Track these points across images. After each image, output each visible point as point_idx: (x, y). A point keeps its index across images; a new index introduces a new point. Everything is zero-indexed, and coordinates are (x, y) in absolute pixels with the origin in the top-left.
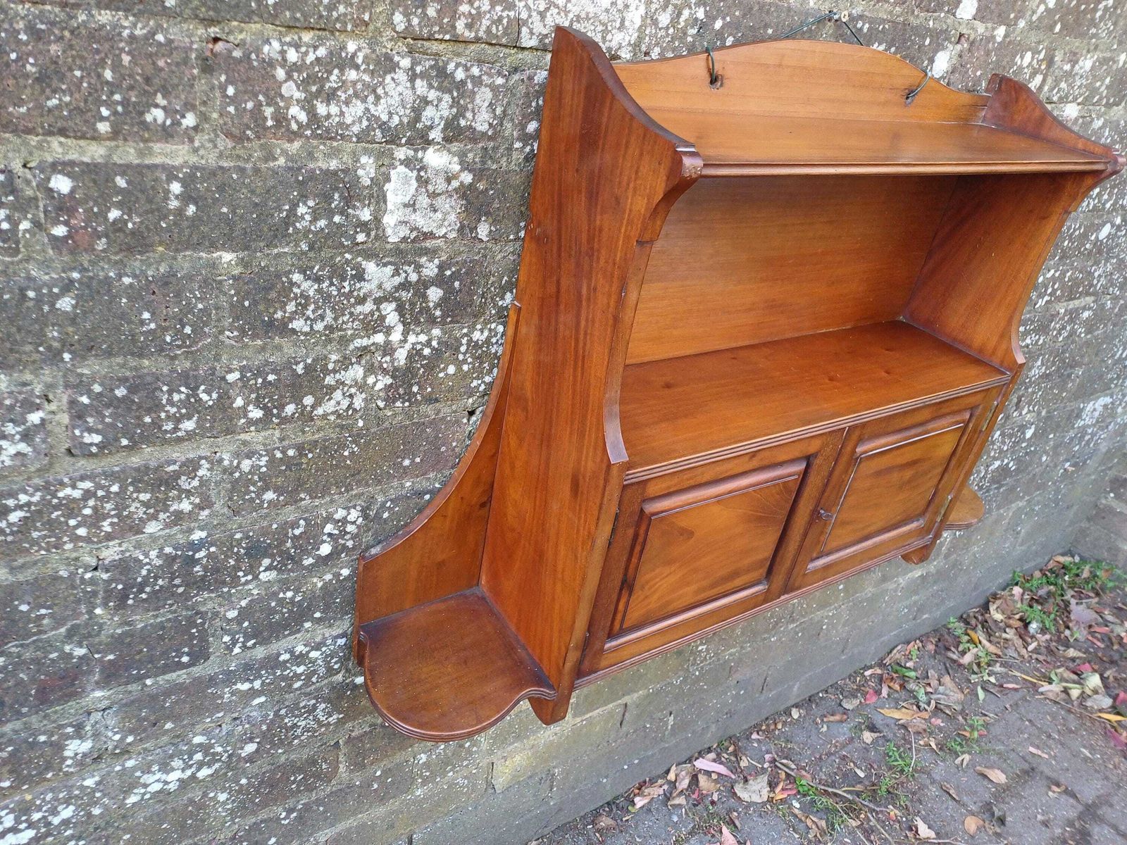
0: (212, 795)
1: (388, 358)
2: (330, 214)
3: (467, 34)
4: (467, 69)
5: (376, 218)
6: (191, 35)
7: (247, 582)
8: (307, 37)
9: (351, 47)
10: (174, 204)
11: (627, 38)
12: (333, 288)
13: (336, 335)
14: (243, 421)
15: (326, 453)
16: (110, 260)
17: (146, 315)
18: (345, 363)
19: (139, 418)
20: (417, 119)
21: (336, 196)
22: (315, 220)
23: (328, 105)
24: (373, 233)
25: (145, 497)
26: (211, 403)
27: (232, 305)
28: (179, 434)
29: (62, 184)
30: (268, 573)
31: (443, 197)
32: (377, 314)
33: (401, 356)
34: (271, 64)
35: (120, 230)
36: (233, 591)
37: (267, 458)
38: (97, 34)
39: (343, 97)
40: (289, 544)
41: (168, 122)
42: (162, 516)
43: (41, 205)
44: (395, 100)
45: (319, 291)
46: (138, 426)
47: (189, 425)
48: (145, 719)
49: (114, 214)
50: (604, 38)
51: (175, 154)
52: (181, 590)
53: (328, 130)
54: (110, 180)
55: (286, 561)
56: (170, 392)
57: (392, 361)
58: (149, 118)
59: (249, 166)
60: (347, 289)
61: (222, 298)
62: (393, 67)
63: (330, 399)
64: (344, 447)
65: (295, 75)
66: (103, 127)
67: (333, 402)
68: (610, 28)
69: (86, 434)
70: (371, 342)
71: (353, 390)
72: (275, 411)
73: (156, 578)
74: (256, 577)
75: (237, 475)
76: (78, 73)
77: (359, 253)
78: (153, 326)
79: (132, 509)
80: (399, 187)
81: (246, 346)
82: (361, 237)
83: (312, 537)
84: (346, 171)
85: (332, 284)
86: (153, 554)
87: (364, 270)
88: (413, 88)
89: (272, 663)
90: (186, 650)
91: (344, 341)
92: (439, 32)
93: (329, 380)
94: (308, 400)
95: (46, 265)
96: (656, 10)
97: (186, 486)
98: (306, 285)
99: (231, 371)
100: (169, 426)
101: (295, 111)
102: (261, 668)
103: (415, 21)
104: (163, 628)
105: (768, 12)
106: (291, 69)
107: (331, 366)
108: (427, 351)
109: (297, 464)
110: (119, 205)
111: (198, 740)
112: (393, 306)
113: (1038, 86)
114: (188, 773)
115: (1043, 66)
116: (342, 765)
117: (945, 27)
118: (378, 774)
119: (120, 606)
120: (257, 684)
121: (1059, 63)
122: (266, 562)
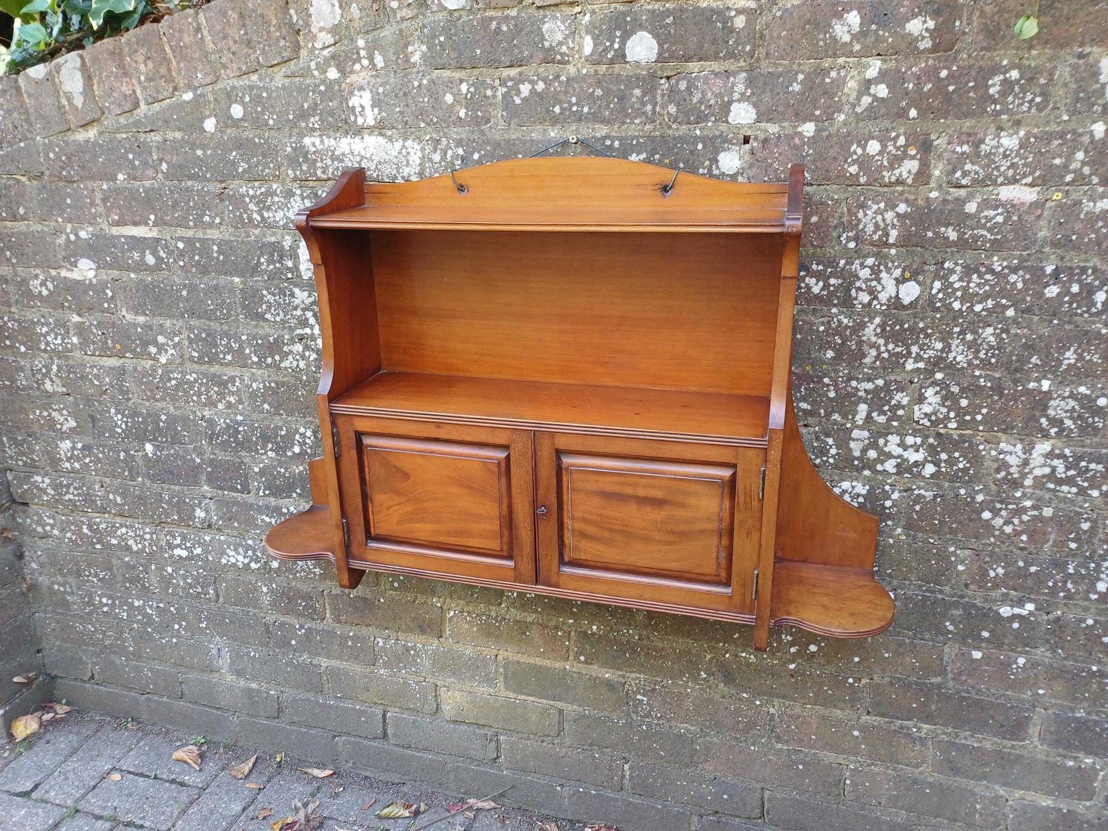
0: (259, 584)
1: (313, 343)
2: (274, 262)
3: (323, 176)
5: (295, 266)
6: (215, 187)
7: (262, 454)
8: (257, 184)
9: (275, 186)
10: (215, 255)
11: (413, 171)
12: (281, 300)
13: (287, 325)
14: (250, 361)
15: (290, 391)
16: (197, 277)
17: (210, 302)
18: (292, 341)
19: (211, 349)
21: (276, 254)
22: (268, 265)
23: (268, 213)
24: (295, 274)
25: (216, 389)
26: (236, 348)
27: (241, 303)
28: (226, 361)
29: (181, 245)
30: (271, 453)
32: (304, 317)
33: (320, 343)
34: (243, 196)
35: (199, 264)
36: (256, 456)
37: (262, 385)
38: (187, 189)
39: (274, 209)
40: (279, 439)
41: (211, 221)
42: (223, 401)
45: (275, 300)
46: (210, 353)
47: (229, 357)
48: (225, 514)
49: (197, 258)
50: (398, 172)
51: (213, 234)
52: (234, 445)
53: (270, 224)
54: (194, 244)
55: (280, 450)
56: (221, 339)
57: (316, 345)
58: (204, 220)
59: (240, 240)
60: (288, 302)
61: (237, 299)
62: (293, 194)
63: (287, 359)
64: (297, 389)
65: (253, 200)
66: (191, 224)
67: (288, 362)
68: (400, 166)
69: (193, 352)
70: (304, 332)
71: (298, 357)
72: (263, 360)
73: (223, 434)
74: (266, 453)
75: (251, 390)
76: (183, 204)
77: (290, 283)
78: (212, 307)
79: (212, 394)
80: (304, 252)
81: (248, 324)
82: (290, 275)
83: (289, 440)
84: (278, 242)
85: (280, 298)
86: (222, 420)
87: (294, 292)
89: (278, 511)
90: (239, 482)
91: (292, 329)
92: (309, 177)
93: (286, 349)
94: (277, 358)
95: (179, 276)
96: (429, 153)
97: (231, 389)
98: (269, 297)
99: (243, 335)
100: (222, 356)
101: (255, 215)
102: (273, 512)
103: (298, 173)
104: (228, 464)
105: (514, 145)
106: (252, 197)
107: (286, 341)
109: (276, 392)
110: (198, 254)
111: (250, 542)
112: (311, 313)
113: (914, 171)
114: (247, 561)
115: (912, 152)
116: (328, 612)
117: (718, 133)
118: (351, 634)
119: (210, 443)
120: (273, 521)
121: (944, 146)
122: (270, 445)
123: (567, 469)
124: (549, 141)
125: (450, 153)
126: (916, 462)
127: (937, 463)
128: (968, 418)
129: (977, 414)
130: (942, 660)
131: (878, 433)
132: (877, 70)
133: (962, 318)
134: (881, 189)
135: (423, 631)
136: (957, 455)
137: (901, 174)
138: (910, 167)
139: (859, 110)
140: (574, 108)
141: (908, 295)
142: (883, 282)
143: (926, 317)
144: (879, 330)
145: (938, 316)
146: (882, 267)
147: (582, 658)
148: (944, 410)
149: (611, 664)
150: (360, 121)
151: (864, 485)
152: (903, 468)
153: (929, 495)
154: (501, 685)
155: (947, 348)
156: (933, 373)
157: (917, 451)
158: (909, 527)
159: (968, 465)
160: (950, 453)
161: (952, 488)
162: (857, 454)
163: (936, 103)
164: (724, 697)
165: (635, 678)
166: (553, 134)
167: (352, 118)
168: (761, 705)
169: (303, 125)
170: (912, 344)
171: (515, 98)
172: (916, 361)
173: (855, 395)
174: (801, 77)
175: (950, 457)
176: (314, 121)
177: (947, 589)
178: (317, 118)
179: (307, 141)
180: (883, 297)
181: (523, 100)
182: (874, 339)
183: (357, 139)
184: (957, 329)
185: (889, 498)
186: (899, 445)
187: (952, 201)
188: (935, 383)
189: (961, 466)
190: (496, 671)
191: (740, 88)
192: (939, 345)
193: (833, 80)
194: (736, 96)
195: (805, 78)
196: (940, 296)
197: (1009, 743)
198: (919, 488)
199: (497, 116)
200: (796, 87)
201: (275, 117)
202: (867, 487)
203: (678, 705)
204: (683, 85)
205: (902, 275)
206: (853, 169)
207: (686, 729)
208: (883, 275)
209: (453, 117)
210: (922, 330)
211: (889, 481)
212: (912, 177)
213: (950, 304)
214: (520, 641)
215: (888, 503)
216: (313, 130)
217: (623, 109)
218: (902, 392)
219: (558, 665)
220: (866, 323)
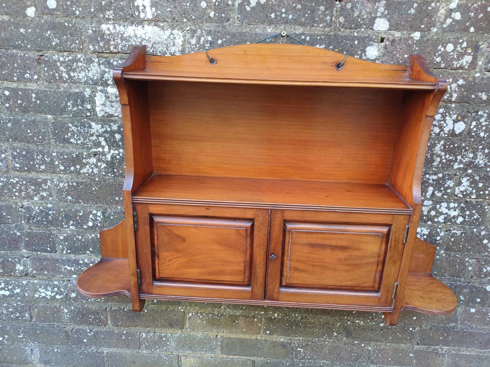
0: (62, 308)
1: (104, 157)
2: (77, 106)
3: (114, 50)
4: (117, 61)
5: (92, 108)
6: (34, 55)
7: (66, 228)
8: (66, 54)
9: (79, 56)
10: (34, 100)
11: (177, 49)
12: (82, 130)
13: (85, 146)
14: (58, 169)
15: (86, 187)
16: (19, 114)
17: (29, 131)
18: (89, 156)
19: (29, 162)
20: (103, 77)
21: (79, 100)
22: (73, 108)
23: (74, 73)
24: (92, 113)
25: (33, 188)
26: (48, 161)
27: (52, 132)
28: (40, 169)
29: (7, 93)
30: (72, 227)
31: (115, 103)
32: (98, 141)
33: (109, 157)
34: (56, 61)
35: (21, 106)
36: (62, 229)
37: (67, 184)
38: (12, 55)
39: (78, 70)
40: (78, 218)
41: (30, 77)
42: (38, 195)
43: (3, 98)
44: (95, 71)
45: (77, 130)
46: (29, 164)
47: (43, 167)
48: (38, 267)
49: (19, 102)
50: (167, 49)
51: (33, 86)
52: (45, 223)
53: (75, 80)
54: (18, 92)
55: (78, 224)
56: (37, 155)
57: (106, 158)
58: (25, 76)
59: (53, 90)
60: (86, 131)
61: (49, 129)
62: (93, 62)
63: (85, 168)
64: (92, 186)
65: (63, 64)
66: (15, 79)
67: (86, 169)
68: (169, 46)
69: (15, 164)
70: (98, 150)
71: (93, 166)
72: (68, 168)
73: (38, 216)
74: (68, 227)
75: (59, 187)
76: (9, 65)
77: (89, 119)
78: (31, 134)
79: (29, 191)
80: (99, 99)
81: (57, 145)
82: (88, 114)
83: (85, 218)
84: (81, 93)
85: (81, 128)
86: (37, 208)
87: (91, 125)
88: (100, 68)
89: (76, 262)
90: (49, 246)
91: (88, 149)
92: (105, 50)
93: (84, 161)
94: (78, 167)
95: (5, 114)
96: (188, 38)
97: (44, 187)
98: (73, 128)
99: (54, 152)
100: (37, 166)
101: (64, 74)
102: (73, 263)
103: (97, 47)
104: (41, 235)
105: (244, 36)
107: (84, 156)
108: (118, 157)
109: (77, 189)
110: (21, 99)
111: (56, 283)
112: (103, 138)
113: (469, 62)
114: (53, 294)
115: (469, 51)
116: (109, 320)
117: (367, 35)
118: (125, 332)
119: (28, 222)
120: (73, 269)
121: (485, 49)
122: (71, 222)
123: (289, 231)
124: (267, 35)
125: (202, 39)
126: (454, 216)
127: (464, 217)
128: (482, 193)
129: (486, 190)
130: (456, 314)
131: (437, 202)
132: (456, 4)
133: (484, 141)
134: (451, 71)
135: (171, 325)
136: (474, 212)
137: (462, 63)
138: (468, 59)
139: (445, 26)
140: (284, 15)
141: (459, 129)
142: (447, 122)
143: (466, 141)
144: (442, 148)
145: (472, 140)
146: (447, 114)
147: (268, 332)
148: (470, 189)
149: (285, 333)
150: (142, 15)
151: (427, 229)
152: (448, 219)
153: (459, 233)
154: (219, 352)
155: (475, 157)
156: (467, 170)
157: (455, 210)
158: (448, 249)
159: (479, 217)
160: (470, 211)
161: (470, 229)
162: (425, 213)
163: (484, 24)
164: (345, 344)
165: (297, 339)
166: (269, 31)
167: (137, 13)
168: (364, 346)
169: (101, 16)
170: (458, 155)
171: (247, 7)
172: (459, 164)
173: (428, 182)
174: (415, 5)
175: (470, 213)
176: (110, 14)
177: (462, 279)
178: (111, 12)
179: (104, 27)
180: (446, 130)
181: (251, 8)
182: (439, 152)
183: (140, 27)
184: (481, 147)
185: (439, 235)
186: (446, 208)
187: (486, 79)
188: (467, 175)
189: (475, 217)
190: (216, 345)
191: (381, 9)
192: (471, 155)
193: (433, 8)
194: (379, 14)
195: (418, 6)
196: (475, 129)
197: (482, 351)
198: (454, 229)
199: (234, 18)
200: (413, 11)
201: (80, 9)
202: (429, 230)
203: (320, 351)
204: (349, 6)
205: (457, 118)
206: (438, 59)
207: (324, 363)
208: (448, 118)
209: (206, 17)
210: (464, 147)
211: (440, 227)
212: (468, 65)
213: (479, 133)
214: (232, 326)
215: (438, 238)
216: (109, 19)
217: (313, 18)
218: (451, 180)
219: (253, 337)
220: (436, 144)
